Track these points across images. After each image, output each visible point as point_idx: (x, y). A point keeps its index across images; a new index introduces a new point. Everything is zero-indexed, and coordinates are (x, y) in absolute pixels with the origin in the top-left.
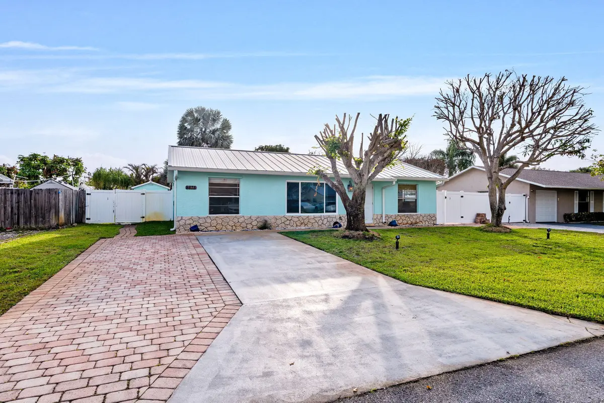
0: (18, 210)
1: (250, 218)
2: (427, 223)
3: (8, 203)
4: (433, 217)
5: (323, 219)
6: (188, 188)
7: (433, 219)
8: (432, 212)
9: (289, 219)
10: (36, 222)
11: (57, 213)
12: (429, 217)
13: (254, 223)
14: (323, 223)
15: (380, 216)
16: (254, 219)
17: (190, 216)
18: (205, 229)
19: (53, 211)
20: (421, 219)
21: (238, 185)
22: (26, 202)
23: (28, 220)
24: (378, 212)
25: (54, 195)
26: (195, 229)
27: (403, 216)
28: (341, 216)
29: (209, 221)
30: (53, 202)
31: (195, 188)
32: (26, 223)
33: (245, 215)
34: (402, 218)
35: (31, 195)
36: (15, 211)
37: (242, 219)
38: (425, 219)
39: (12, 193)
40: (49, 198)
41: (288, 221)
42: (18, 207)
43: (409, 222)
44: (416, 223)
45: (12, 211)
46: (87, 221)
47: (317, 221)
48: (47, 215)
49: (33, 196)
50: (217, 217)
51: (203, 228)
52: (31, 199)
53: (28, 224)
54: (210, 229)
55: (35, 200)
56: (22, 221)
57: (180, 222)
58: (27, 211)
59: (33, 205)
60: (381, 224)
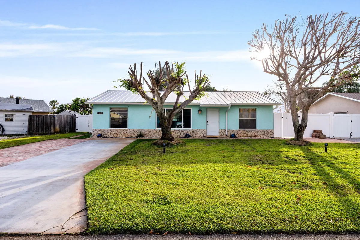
0: (39, 125)
1: (133, 130)
2: (265, 136)
3: (35, 122)
4: (271, 132)
5: (180, 132)
6: (98, 113)
7: (271, 133)
8: (269, 129)
9: (158, 132)
10: (46, 131)
11: (54, 127)
12: (266, 132)
13: (136, 134)
14: (180, 135)
15: (224, 130)
16: (136, 131)
17: (99, 129)
18: (108, 137)
19: (52, 125)
20: (259, 133)
21: (127, 111)
22: (41, 121)
23: (42, 130)
24: (223, 128)
25: (52, 118)
26: (100, 136)
27: (243, 131)
28: (194, 130)
29: (110, 131)
30: (52, 121)
31: (102, 113)
32: (41, 131)
33: (130, 129)
34: (243, 132)
35: (44, 118)
36: (38, 125)
37: (129, 131)
38: (263, 133)
39: (36, 117)
40: (51, 119)
41: (157, 133)
42: (39, 123)
43: (249, 135)
44: (255, 136)
45: (36, 125)
46: (76, 131)
47: (177, 133)
48: (50, 127)
49: (44, 119)
50: (114, 130)
51: (107, 135)
52: (44, 120)
53: (43, 131)
54: (110, 136)
55: (45, 120)
56: (40, 130)
57: (94, 132)
58: (42, 125)
59: (44, 122)
60: (224, 136)
